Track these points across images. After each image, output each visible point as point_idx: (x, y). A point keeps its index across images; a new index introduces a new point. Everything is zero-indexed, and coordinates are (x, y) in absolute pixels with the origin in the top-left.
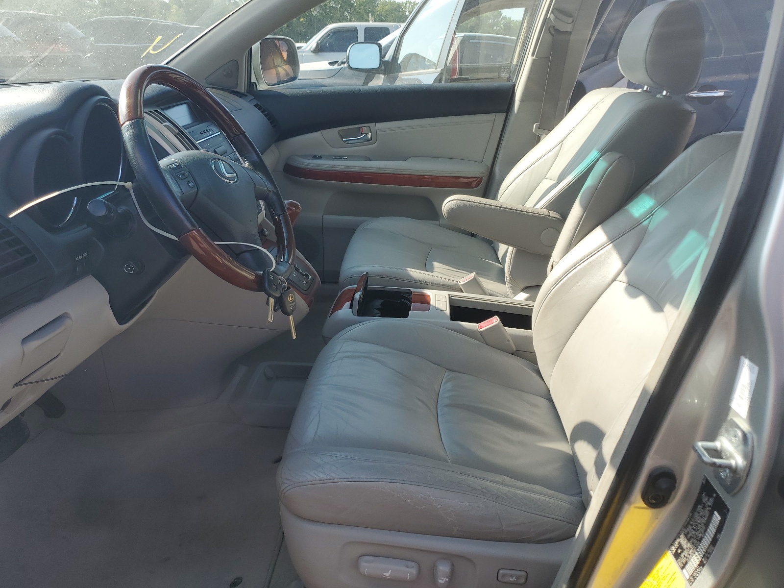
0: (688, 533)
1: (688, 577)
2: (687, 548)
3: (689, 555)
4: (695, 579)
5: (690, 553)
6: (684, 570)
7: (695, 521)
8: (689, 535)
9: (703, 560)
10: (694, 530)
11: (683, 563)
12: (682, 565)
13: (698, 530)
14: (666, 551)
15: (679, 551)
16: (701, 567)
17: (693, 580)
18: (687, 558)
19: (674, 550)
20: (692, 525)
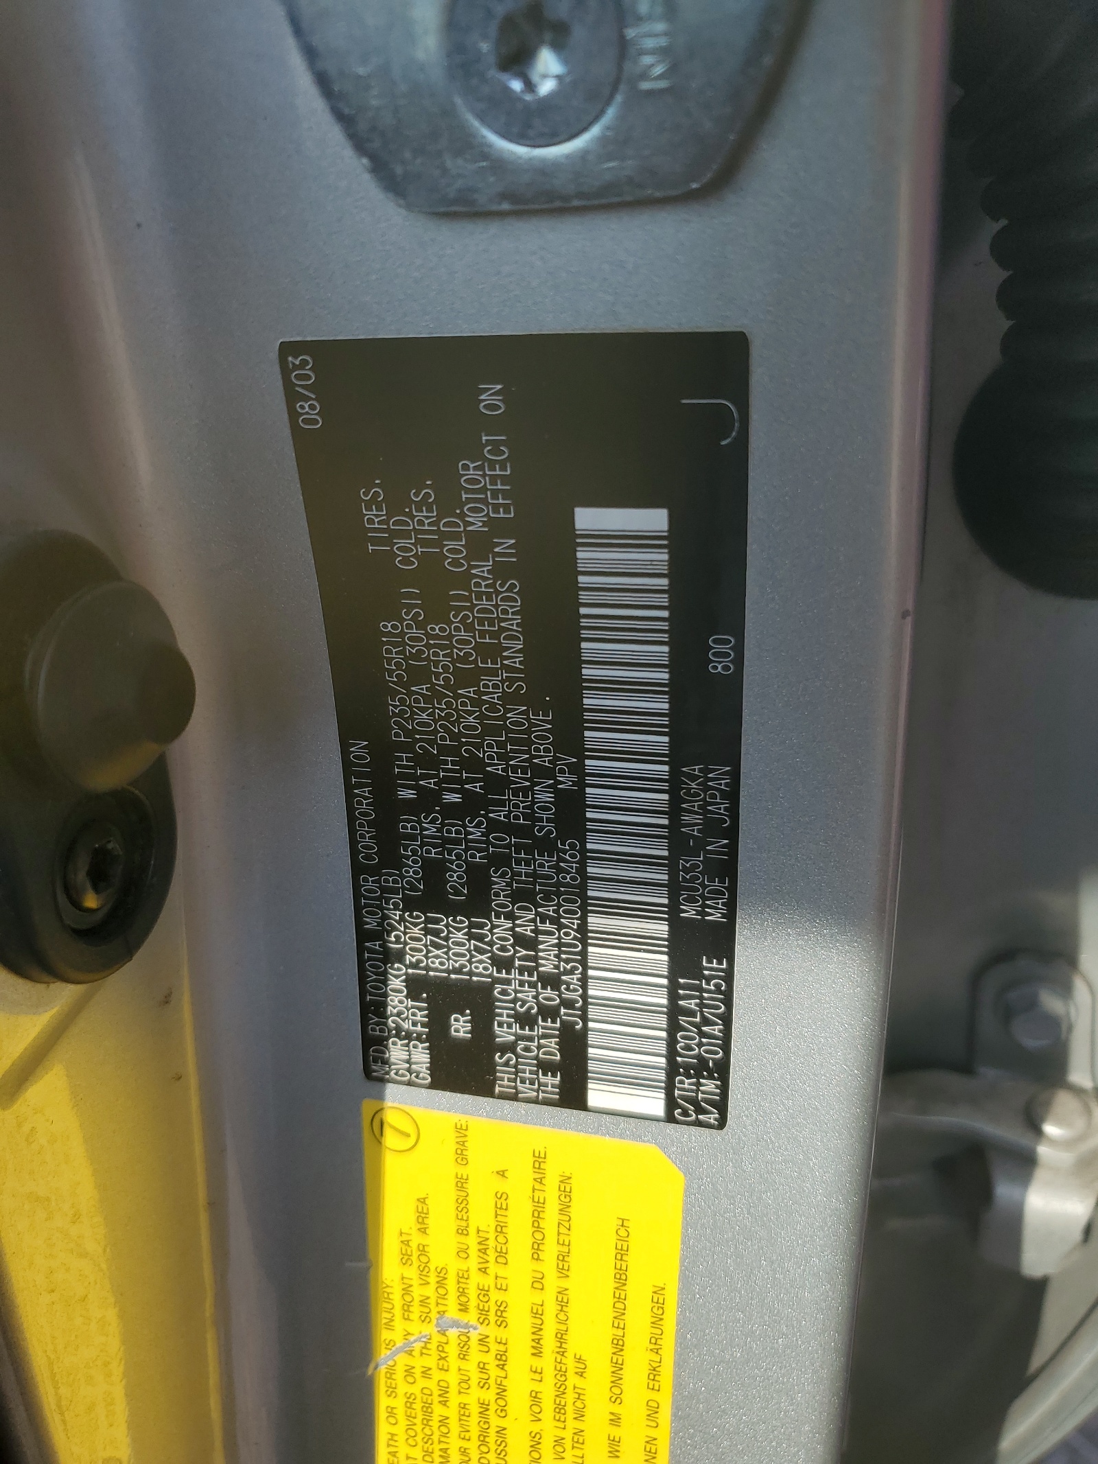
0: (434, 871)
1: (655, 1104)
2: (503, 964)
3: (552, 981)
4: (722, 1071)
5: (547, 967)
6: (597, 1096)
7: (429, 762)
8: (455, 877)
9: (689, 912)
10: (471, 806)
11: (545, 1067)
12: (552, 1081)
13: (497, 784)
14: (367, 1107)
15: (460, 1027)
16: (710, 966)
17: (710, 1086)
18: (549, 1013)
19: (422, 1056)
20: (427, 801)
